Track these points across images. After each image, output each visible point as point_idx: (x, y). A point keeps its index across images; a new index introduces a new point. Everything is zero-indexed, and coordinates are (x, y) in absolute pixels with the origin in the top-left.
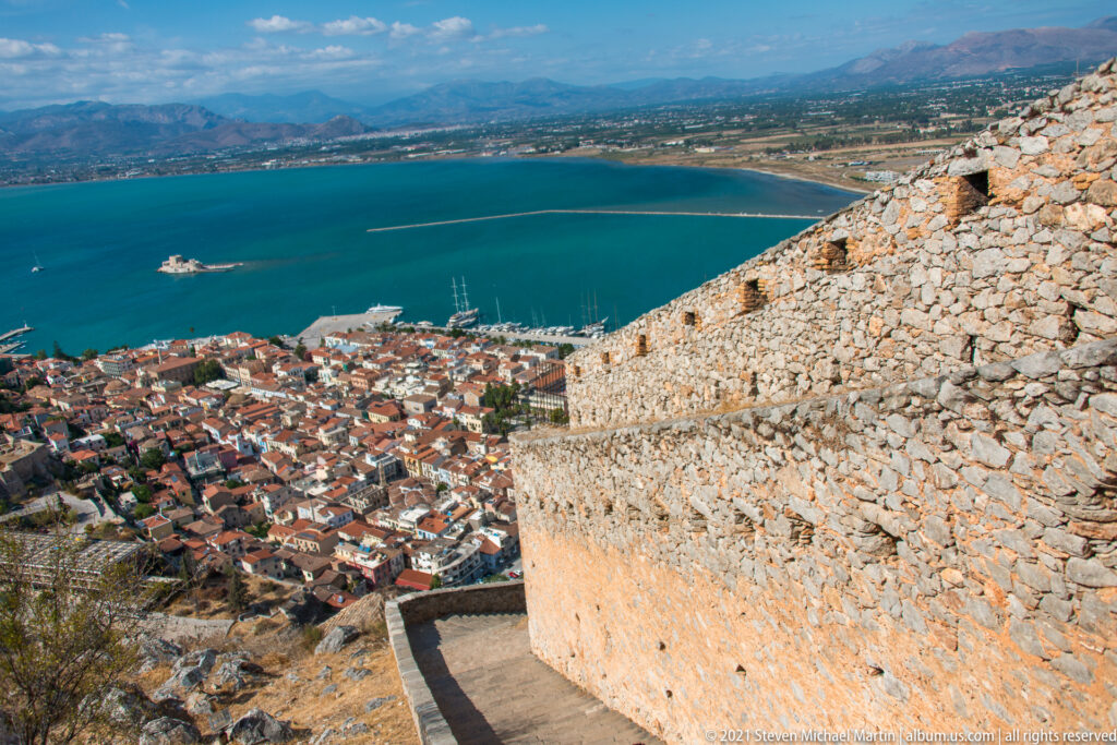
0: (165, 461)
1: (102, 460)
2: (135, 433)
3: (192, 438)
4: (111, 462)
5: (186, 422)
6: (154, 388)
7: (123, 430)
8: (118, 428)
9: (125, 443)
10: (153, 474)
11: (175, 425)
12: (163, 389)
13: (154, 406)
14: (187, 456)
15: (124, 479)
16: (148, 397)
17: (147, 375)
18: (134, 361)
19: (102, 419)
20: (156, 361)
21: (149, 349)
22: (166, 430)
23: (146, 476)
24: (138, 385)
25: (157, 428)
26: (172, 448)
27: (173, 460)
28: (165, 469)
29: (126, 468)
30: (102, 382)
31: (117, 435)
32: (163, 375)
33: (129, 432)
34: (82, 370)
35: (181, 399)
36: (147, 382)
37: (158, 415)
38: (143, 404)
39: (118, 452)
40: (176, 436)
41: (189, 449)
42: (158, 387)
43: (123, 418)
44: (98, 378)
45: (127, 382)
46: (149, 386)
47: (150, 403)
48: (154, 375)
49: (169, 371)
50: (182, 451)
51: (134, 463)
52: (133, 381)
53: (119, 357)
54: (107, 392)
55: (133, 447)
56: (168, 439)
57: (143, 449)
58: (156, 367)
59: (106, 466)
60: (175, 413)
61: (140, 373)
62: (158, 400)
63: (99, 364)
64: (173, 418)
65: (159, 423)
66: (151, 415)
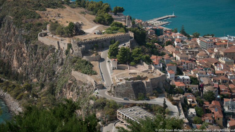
0: (214, 99)
1: (186, 89)
2: (204, 81)
3: (231, 92)
4: (190, 91)
5: (230, 82)
6: (220, 60)
7: (199, 77)
8: (197, 76)
9: (198, 84)
10: (207, 103)
11: (224, 82)
12: (224, 62)
13: (217, 69)
14: (225, 100)
15: (193, 102)
16: (216, 64)
17: (219, 53)
18: (215, 43)
19: (192, 69)
20: (225, 46)
21: (224, 39)
22: (219, 83)
23: (203, 103)
24: (213, 57)
25: (215, 81)
26: (219, 94)
27: (218, 99)
28: (213, 103)
29: (196, 97)
30: (197, 50)
31: (196, 79)
32: (226, 55)
33: (202, 79)
34: (190, 42)
35: (231, 69)
36: (218, 56)
37: (218, 74)
38: (212, 67)
39: (194, 87)
40: (223, 88)
41: (228, 97)
42: (222, 60)
43: (201, 71)
44: (196, 48)
45: (208, 53)
46: (218, 58)
47: (215, 67)
48: (222, 53)
49: (230, 53)
50: (224, 97)
51: (200, 95)
52: (211, 54)
53: (208, 40)
54: (198, 56)
55: (201, 87)
56: (219, 88)
57: (206, 89)
58: (224, 49)
59: (187, 92)
60: (226, 76)
61: (216, 50)
62: (220, 67)
63: (198, 41)
64: (225, 78)
65: (217, 79)
66: (215, 74)
